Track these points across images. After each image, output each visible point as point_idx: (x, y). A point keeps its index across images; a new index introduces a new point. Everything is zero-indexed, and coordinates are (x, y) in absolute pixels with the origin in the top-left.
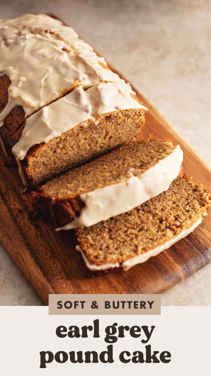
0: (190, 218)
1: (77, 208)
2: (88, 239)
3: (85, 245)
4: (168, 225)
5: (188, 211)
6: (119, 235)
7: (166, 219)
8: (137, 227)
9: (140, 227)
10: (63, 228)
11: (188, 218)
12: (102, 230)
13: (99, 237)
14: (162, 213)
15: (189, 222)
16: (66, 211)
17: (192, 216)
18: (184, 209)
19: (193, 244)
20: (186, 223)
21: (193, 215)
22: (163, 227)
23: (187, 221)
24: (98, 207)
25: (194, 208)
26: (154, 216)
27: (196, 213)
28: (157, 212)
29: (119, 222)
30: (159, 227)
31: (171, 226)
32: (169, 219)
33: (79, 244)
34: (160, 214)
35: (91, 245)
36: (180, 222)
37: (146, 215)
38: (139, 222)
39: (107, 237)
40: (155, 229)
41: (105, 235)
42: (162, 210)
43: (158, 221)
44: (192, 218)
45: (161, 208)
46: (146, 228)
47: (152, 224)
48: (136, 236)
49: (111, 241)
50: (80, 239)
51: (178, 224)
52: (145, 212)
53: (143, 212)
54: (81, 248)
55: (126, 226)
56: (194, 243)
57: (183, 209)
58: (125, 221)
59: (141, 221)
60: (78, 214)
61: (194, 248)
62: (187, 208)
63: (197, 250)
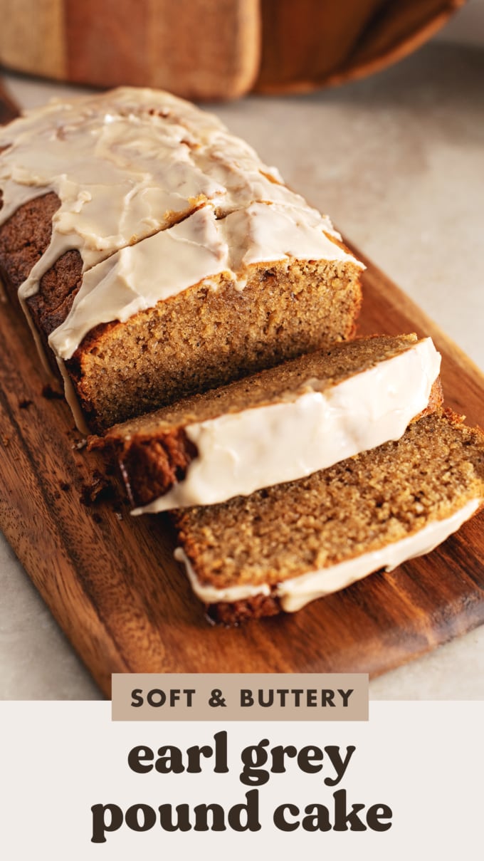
0: (450, 498)
1: (181, 459)
2: (203, 535)
3: (197, 546)
4: (395, 510)
5: (446, 484)
6: (278, 529)
7: (393, 499)
8: (322, 514)
9: (329, 513)
10: (148, 509)
11: (445, 498)
12: (240, 518)
13: (229, 532)
14: (383, 487)
15: (446, 505)
16: (155, 465)
17: (454, 494)
18: (438, 479)
19: (461, 566)
20: (439, 507)
21: (457, 492)
22: (382, 514)
23: (442, 504)
24: (229, 459)
25: (462, 479)
26: (363, 493)
27: (466, 487)
28: (372, 483)
29: (280, 502)
30: (374, 515)
31: (403, 514)
32: (400, 499)
33: (182, 544)
34: (379, 487)
35: (210, 547)
36: (424, 505)
37: (346, 489)
38: (328, 504)
39: (249, 532)
40: (363, 519)
41: (243, 527)
42: (386, 480)
43: (373, 503)
44: (454, 500)
45: (382, 476)
46: (342, 515)
47: (358, 508)
48: (317, 532)
49: (257, 541)
50: (186, 534)
51: (419, 508)
52: (345, 484)
53: (340, 484)
54: (186, 552)
55: (296, 511)
56: (463, 563)
57: (434, 479)
58: (296, 500)
59: (332, 501)
60: (182, 475)
61: (464, 575)
62: (446, 477)
63: (470, 580)
